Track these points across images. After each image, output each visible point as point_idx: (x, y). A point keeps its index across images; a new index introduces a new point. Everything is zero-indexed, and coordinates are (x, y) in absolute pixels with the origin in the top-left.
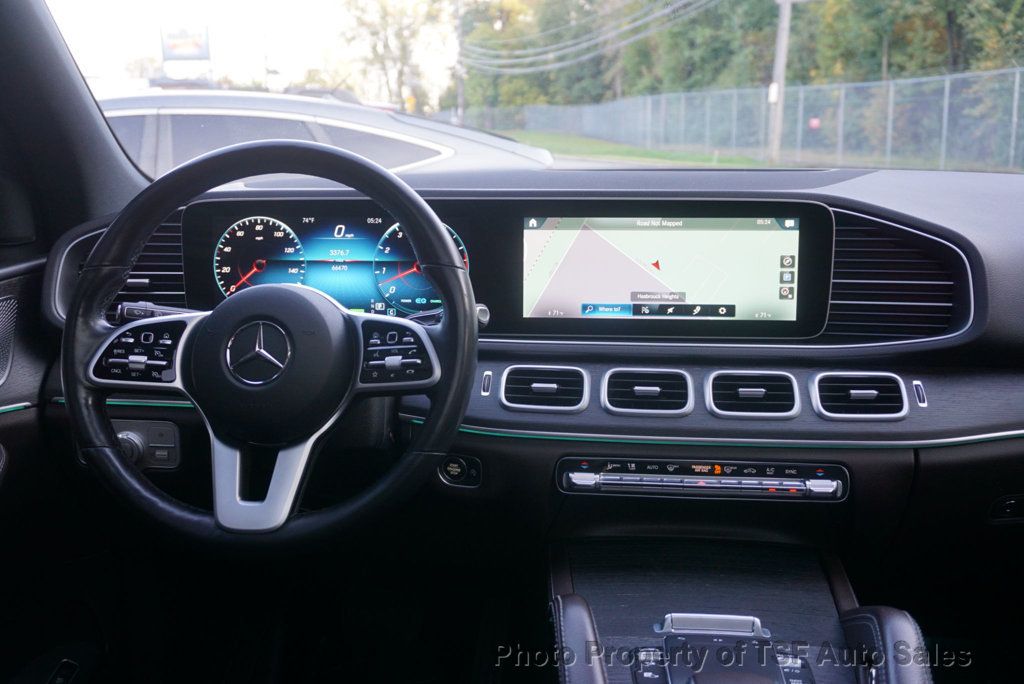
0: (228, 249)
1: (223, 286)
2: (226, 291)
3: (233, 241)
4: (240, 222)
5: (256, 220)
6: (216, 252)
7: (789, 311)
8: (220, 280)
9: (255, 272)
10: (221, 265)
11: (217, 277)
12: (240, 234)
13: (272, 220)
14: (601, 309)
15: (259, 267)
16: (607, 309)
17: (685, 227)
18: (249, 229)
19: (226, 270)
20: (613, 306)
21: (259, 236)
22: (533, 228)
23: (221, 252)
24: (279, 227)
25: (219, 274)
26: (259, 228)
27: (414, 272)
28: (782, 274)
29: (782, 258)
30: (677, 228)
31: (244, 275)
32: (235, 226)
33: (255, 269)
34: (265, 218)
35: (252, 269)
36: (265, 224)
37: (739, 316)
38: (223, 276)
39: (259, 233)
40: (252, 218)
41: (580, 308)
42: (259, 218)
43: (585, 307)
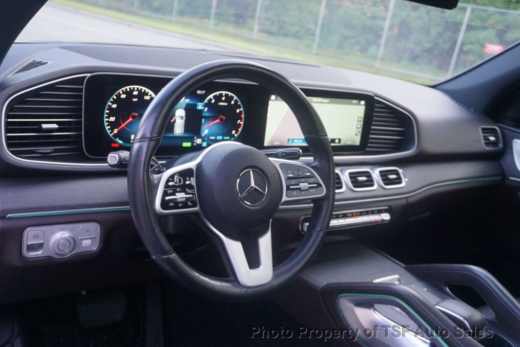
0: (114, 106)
1: (109, 129)
2: (111, 133)
3: (118, 101)
4: (124, 89)
5: (134, 88)
6: (107, 107)
7: (357, 141)
8: (108, 126)
9: (131, 121)
10: (109, 116)
11: (106, 124)
12: (123, 96)
13: (144, 89)
14: (295, 141)
15: (134, 117)
16: (298, 141)
17: (330, 103)
18: (129, 94)
19: (112, 119)
20: (299, 139)
21: (135, 98)
22: (273, 100)
23: (110, 108)
24: (148, 93)
25: (107, 122)
26: (135, 93)
27: (218, 122)
28: (357, 124)
29: (359, 118)
30: (327, 103)
31: (124, 122)
32: (120, 91)
33: (131, 119)
34: (140, 87)
35: (129, 118)
36: (140, 91)
37: (342, 143)
38: (110, 123)
39: (135, 97)
40: (132, 87)
41: (287, 140)
42: (136, 87)
43: (289, 140)
